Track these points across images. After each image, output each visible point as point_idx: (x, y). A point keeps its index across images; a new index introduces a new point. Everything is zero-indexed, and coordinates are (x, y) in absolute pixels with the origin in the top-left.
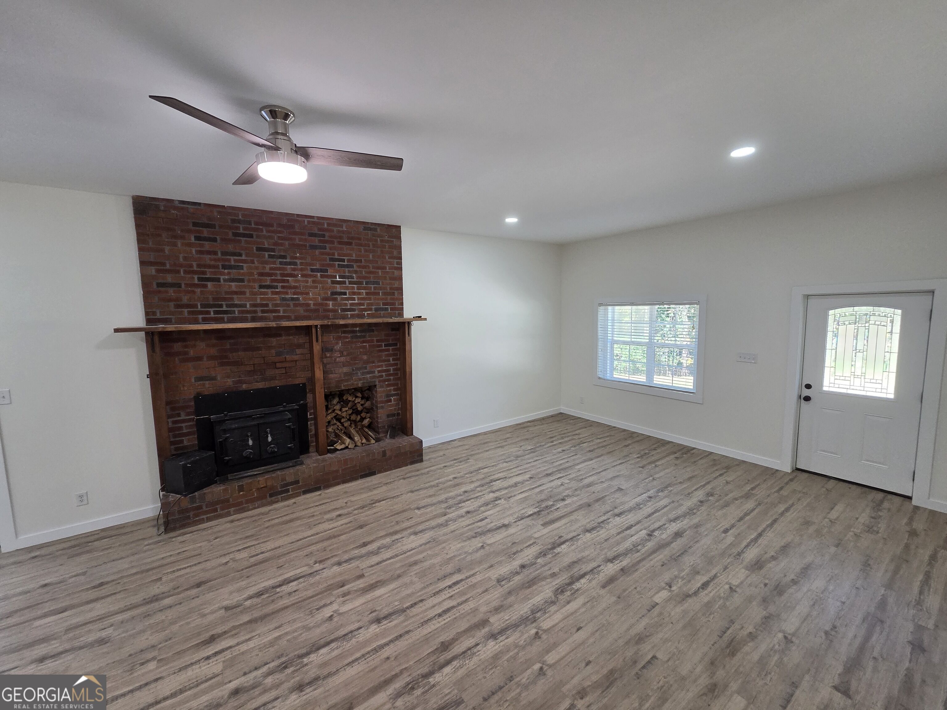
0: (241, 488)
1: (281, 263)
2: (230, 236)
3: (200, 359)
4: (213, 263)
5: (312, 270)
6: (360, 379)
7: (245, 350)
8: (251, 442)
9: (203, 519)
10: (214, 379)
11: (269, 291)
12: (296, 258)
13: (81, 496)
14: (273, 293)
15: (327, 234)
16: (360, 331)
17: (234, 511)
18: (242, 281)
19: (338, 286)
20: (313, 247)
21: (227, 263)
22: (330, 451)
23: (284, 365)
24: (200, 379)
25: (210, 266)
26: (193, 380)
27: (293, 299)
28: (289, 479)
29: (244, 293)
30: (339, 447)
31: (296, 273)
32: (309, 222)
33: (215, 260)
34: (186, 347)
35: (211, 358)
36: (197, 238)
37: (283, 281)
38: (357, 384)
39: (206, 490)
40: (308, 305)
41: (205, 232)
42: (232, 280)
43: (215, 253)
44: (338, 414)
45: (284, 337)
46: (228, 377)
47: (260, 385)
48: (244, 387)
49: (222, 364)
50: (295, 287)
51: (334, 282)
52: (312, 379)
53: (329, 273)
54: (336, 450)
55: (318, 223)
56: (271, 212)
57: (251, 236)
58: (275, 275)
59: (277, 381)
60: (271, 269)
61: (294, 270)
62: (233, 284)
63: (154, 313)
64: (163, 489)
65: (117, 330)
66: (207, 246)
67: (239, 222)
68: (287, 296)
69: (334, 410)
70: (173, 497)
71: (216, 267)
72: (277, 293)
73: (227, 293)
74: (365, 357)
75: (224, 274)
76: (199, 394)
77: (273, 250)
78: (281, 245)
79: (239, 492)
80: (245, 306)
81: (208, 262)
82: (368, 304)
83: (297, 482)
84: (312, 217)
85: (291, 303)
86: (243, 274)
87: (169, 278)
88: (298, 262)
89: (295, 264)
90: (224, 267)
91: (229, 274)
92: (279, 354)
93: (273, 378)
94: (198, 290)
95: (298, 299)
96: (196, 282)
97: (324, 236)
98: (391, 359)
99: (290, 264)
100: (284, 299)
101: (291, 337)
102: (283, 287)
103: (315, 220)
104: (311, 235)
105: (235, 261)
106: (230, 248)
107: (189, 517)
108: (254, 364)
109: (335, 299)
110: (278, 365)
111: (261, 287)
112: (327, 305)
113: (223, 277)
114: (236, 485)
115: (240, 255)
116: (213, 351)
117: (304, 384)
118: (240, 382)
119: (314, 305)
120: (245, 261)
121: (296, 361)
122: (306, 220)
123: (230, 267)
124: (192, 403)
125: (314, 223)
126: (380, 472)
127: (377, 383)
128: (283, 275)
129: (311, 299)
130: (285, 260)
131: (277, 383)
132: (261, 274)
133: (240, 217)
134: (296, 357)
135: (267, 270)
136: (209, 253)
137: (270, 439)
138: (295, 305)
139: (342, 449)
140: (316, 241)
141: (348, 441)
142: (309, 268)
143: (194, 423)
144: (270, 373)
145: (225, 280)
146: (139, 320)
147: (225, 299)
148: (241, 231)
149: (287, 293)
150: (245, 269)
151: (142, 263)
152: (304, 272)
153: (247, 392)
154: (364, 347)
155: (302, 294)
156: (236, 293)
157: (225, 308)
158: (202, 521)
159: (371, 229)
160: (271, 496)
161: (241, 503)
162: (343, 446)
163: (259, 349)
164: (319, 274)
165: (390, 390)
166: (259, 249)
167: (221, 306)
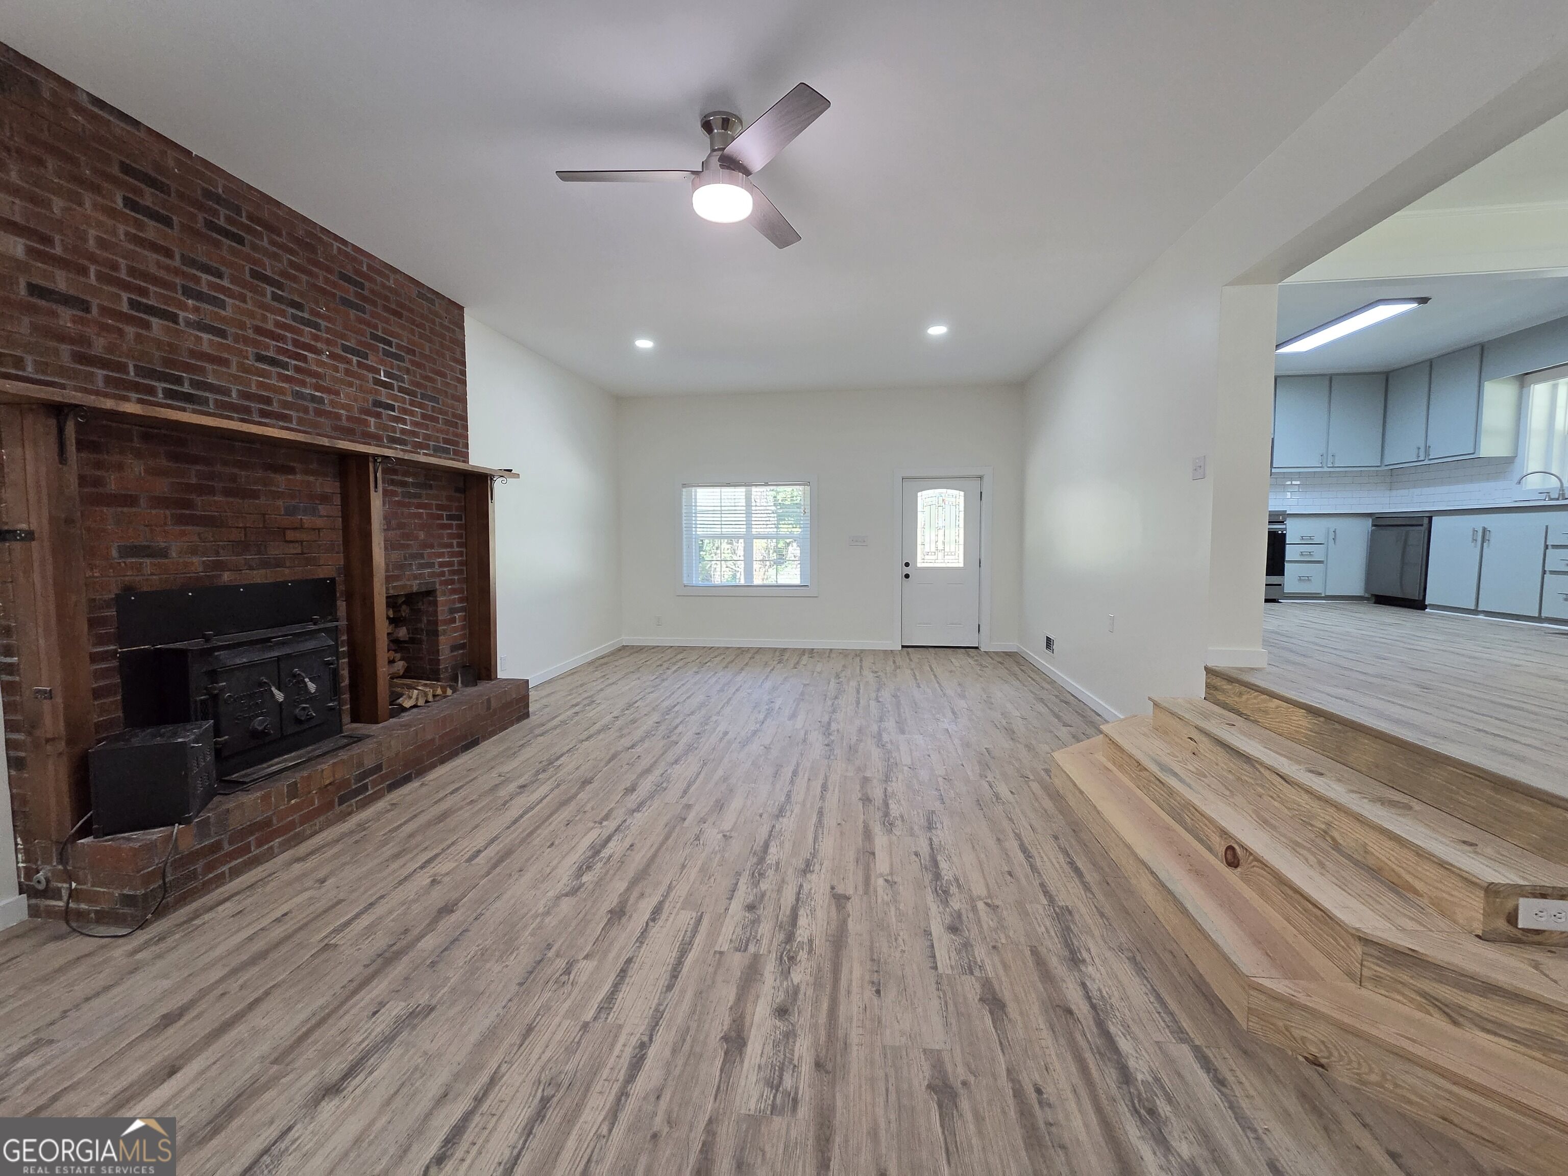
1: (294, 318)
2: (200, 225)
3: (130, 500)
4: (162, 274)
5: (345, 349)
6: (415, 577)
7: (227, 493)
8: (279, 696)
9: (223, 873)
10: (163, 553)
11: (274, 370)
12: (320, 315)
14: (280, 377)
15: (367, 285)
16: (414, 485)
17: (281, 844)
18: (222, 333)
19: (383, 390)
20: (346, 302)
21: (192, 285)
22: (399, 712)
23: (298, 535)
24: (130, 551)
25: (156, 281)
26: (114, 553)
27: (313, 398)
29: (225, 362)
30: (406, 705)
31: (319, 345)
32: (337, 249)
33: (168, 269)
34: (98, 465)
35: (159, 502)
36: (130, 204)
37: (298, 357)
38: (411, 586)
39: (227, 804)
40: (338, 417)
41: (148, 198)
42: (203, 327)
43: (168, 253)
45: (298, 477)
46: (194, 551)
47: (259, 576)
48: (227, 577)
49: (181, 520)
50: (317, 375)
51: (376, 382)
53: (369, 362)
54: (406, 708)
55: (354, 259)
56: (278, 204)
57: (240, 241)
58: (284, 339)
59: (287, 571)
60: (277, 324)
61: (316, 338)
62: (205, 336)
66: (152, 229)
67: (218, 199)
68: (304, 390)
71: (170, 286)
72: (288, 379)
73: (193, 353)
74: (422, 535)
75: (184, 307)
76: (128, 589)
77: (280, 286)
78: (294, 279)
79: (289, 801)
80: (228, 392)
81: (153, 269)
82: (427, 437)
83: (379, 768)
84: (346, 242)
85: (311, 406)
86: (223, 319)
87: (61, 281)
88: (323, 324)
89: (317, 326)
90: (187, 292)
91: (197, 310)
92: (291, 511)
93: (279, 563)
94: (130, 331)
95: (323, 400)
96: (125, 308)
97: (362, 286)
98: (455, 542)
99: (309, 323)
100: (298, 395)
101: (311, 478)
102: (298, 369)
103: (349, 250)
104: (345, 277)
105: (211, 285)
106: (201, 252)
107: (193, 876)
108: (245, 528)
109: (379, 415)
110: (290, 535)
111: (260, 358)
112: (366, 423)
113: (186, 314)
115: (220, 276)
116: (163, 486)
117: (333, 580)
118: (220, 566)
119: (349, 418)
120: (228, 293)
121: (319, 530)
122: (336, 244)
123: (199, 296)
124: (112, 612)
125: (346, 254)
126: (485, 738)
127: (438, 587)
128: (296, 343)
129: (343, 407)
130: (300, 314)
131: (286, 574)
132: (259, 331)
133: (220, 191)
134: (319, 522)
135: (270, 325)
136: (154, 247)
137: (312, 687)
138: (319, 413)
139: (411, 708)
140: (350, 292)
142: (339, 341)
143: (115, 663)
144: (275, 550)
145: (188, 323)
147: (188, 368)
148: (223, 223)
149: (303, 384)
150: (229, 309)
152: (332, 349)
153: (231, 589)
154: (420, 516)
155: (329, 391)
156: (210, 358)
157: (186, 388)
158: (220, 880)
159: (427, 299)
160: (342, 801)
161: (292, 826)
162: (410, 703)
163: (254, 495)
164: (354, 359)
165: (454, 601)
166: (254, 274)
167: (179, 381)
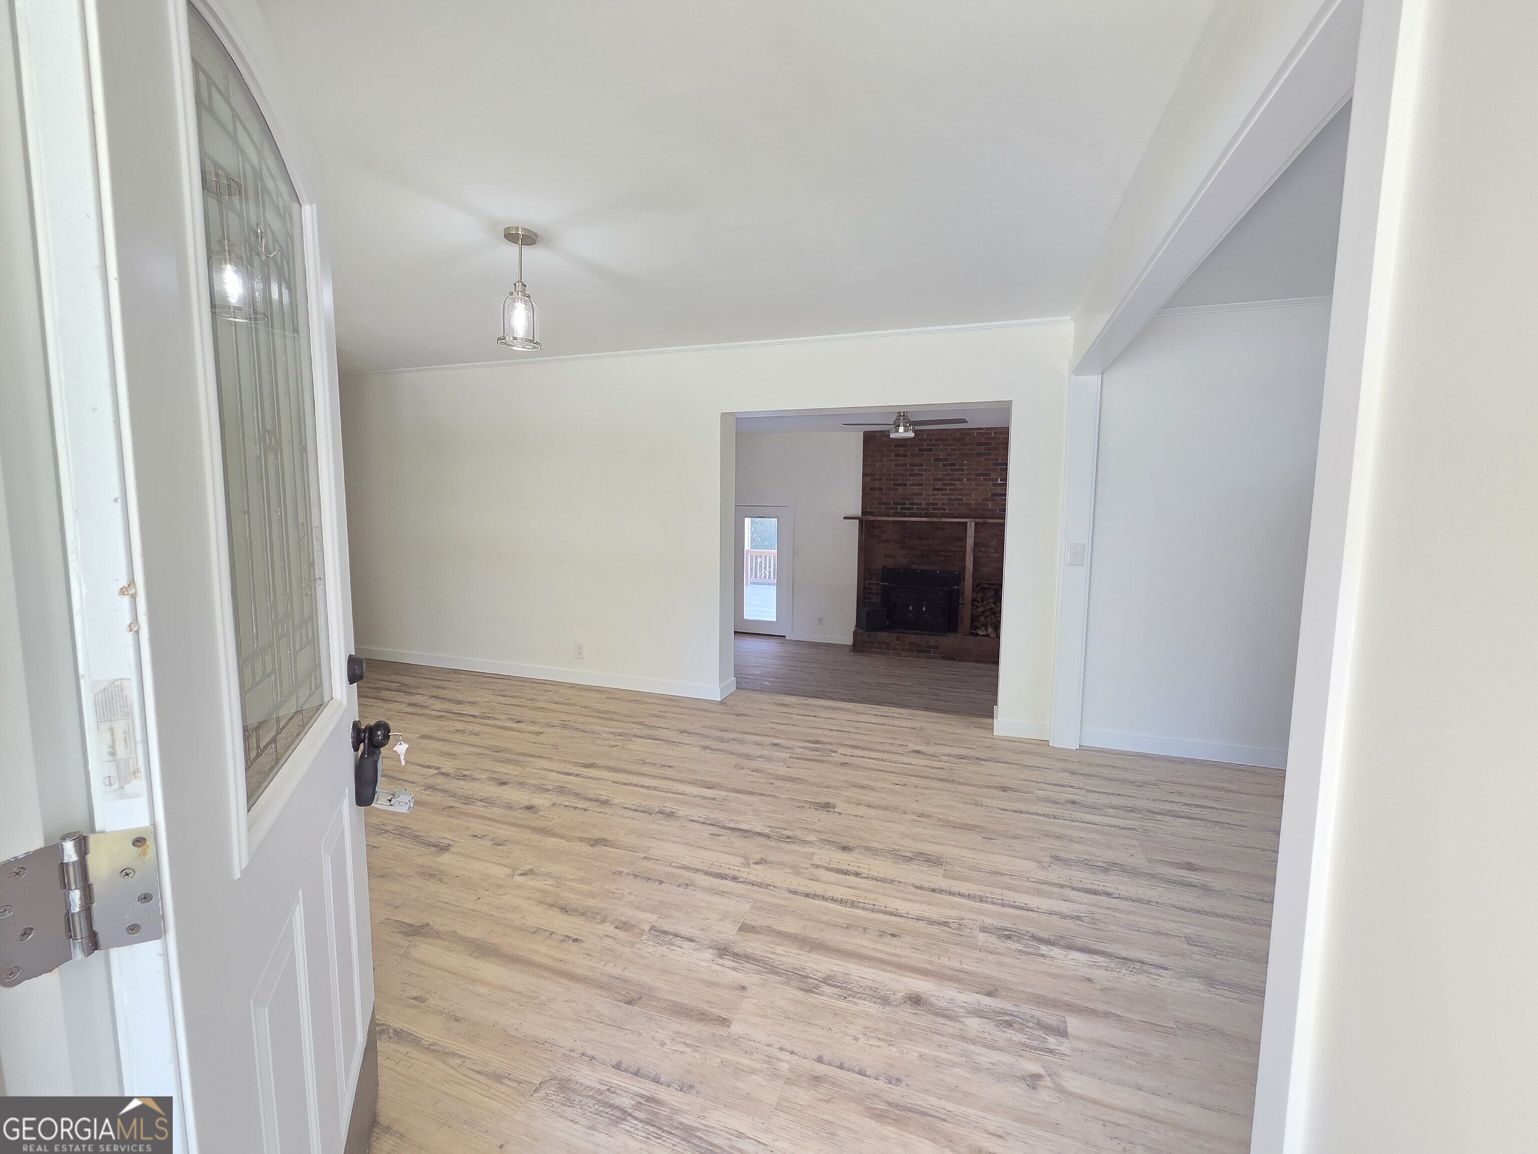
0: (898, 639)
1: (951, 470)
2: (917, 452)
3: (888, 542)
4: (904, 472)
5: (977, 475)
7: (917, 538)
8: (911, 608)
9: (873, 651)
10: (895, 557)
11: (940, 492)
12: (964, 465)
13: (820, 619)
14: (943, 494)
15: (993, 442)
17: (893, 654)
18: (921, 485)
19: (999, 488)
20: (979, 455)
21: (913, 472)
22: (971, 634)
23: (945, 553)
24: (886, 556)
25: (901, 475)
26: (883, 556)
27: (957, 499)
28: (932, 643)
29: (921, 494)
30: (980, 633)
31: (962, 477)
32: (978, 433)
33: (905, 470)
34: (881, 532)
35: (895, 542)
36: (896, 456)
37: (951, 485)
39: (878, 633)
40: (970, 504)
41: (902, 451)
42: (914, 485)
43: (906, 465)
44: (992, 608)
45: (947, 531)
46: (904, 557)
47: (925, 567)
48: (914, 566)
49: (902, 547)
50: (961, 490)
51: (994, 485)
52: (963, 569)
53: (991, 477)
54: (978, 635)
55: (987, 434)
56: (948, 430)
57: (931, 450)
58: (946, 479)
59: (938, 566)
60: (943, 475)
61: (962, 475)
62: (915, 488)
63: (866, 508)
64: (856, 626)
65: (845, 518)
66: (902, 460)
67: (924, 440)
68: (953, 497)
69: (989, 603)
70: (860, 631)
71: (905, 475)
72: (946, 494)
73: (910, 494)
75: (910, 480)
76: (885, 567)
77: (946, 460)
78: (953, 455)
79: (898, 642)
80: (921, 504)
81: (901, 472)
83: (937, 648)
84: (982, 429)
85: (956, 503)
86: (922, 480)
87: (877, 485)
88: (965, 468)
89: (962, 470)
90: (911, 475)
91: (913, 480)
92: (941, 544)
93: (935, 563)
94: (892, 492)
95: (962, 499)
96: (892, 486)
97: (990, 444)
99: (958, 470)
100: (950, 499)
101: (953, 531)
102: (950, 490)
103: (984, 431)
104: (978, 444)
105: (918, 470)
106: (916, 461)
107: (866, 647)
108: (923, 550)
109: (995, 500)
110: (940, 553)
111: (935, 489)
112: (987, 504)
113: (909, 482)
114: (896, 635)
115: (922, 466)
116: (896, 537)
117: (957, 572)
118: (912, 562)
119: (975, 504)
120: (925, 470)
121: (954, 552)
122: (975, 432)
123: (914, 475)
124: (880, 573)
125: (982, 433)
128: (951, 480)
129: (972, 500)
130: (954, 467)
131: (938, 568)
132: (934, 480)
134: (954, 549)
135: (940, 477)
136: (902, 465)
137: (924, 609)
138: (959, 505)
139: (982, 635)
140: (982, 449)
141: (990, 630)
142: (974, 473)
143: (880, 587)
144: (933, 558)
145: (910, 485)
146: (858, 512)
147: (908, 500)
148: (925, 447)
149: (953, 495)
150: (924, 476)
151: (864, 475)
152: (969, 477)
153: (916, 571)
155: (966, 495)
156: (917, 494)
157: (907, 506)
160: (918, 651)
161: (897, 650)
162: (984, 633)
163: (928, 539)
164: (982, 478)
166: (936, 460)
167: (905, 504)
